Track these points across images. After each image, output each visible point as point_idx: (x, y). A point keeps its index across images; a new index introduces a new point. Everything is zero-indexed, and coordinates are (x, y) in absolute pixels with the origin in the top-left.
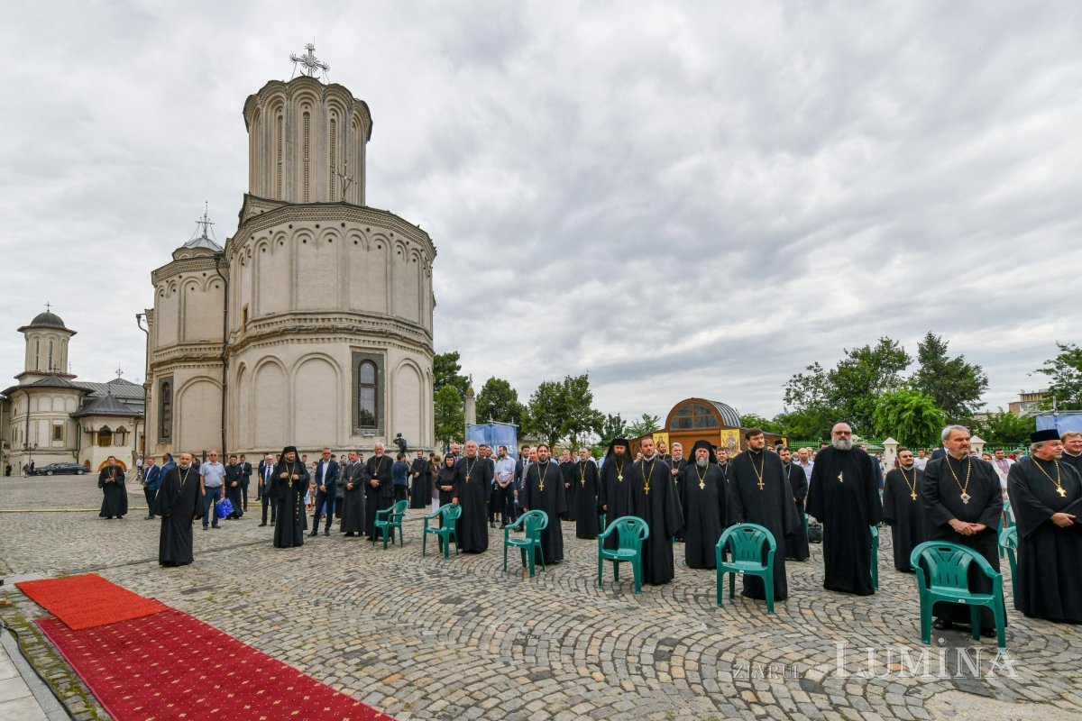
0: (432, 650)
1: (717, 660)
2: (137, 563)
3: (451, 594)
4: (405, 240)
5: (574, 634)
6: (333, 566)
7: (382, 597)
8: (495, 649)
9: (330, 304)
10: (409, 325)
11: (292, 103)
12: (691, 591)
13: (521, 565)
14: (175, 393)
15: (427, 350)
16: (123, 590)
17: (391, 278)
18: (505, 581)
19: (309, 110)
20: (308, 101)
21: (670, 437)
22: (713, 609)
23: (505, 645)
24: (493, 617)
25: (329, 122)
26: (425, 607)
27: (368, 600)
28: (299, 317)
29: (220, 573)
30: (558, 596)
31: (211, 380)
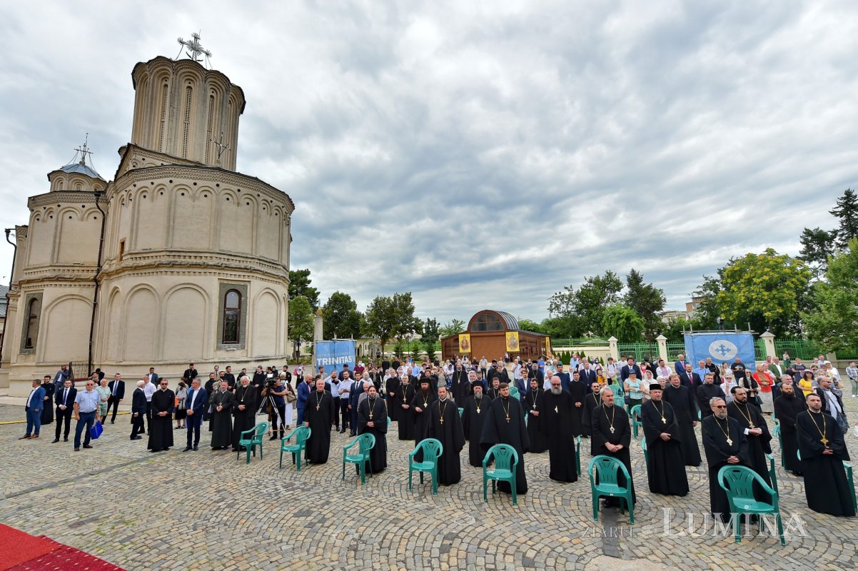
0: (290, 564)
1: (478, 548)
2: (16, 495)
3: (303, 506)
4: (269, 199)
5: (390, 536)
6: (205, 486)
7: (249, 515)
8: (335, 557)
9: (203, 245)
10: (270, 262)
11: (178, 77)
12: (469, 489)
13: (355, 473)
14: (43, 308)
15: (284, 281)
16: (10, 529)
17: (257, 227)
18: (343, 490)
19: (192, 85)
20: (192, 79)
21: (471, 337)
22: (481, 504)
23: (342, 552)
24: (334, 527)
25: (209, 98)
26: (283, 522)
27: (237, 519)
28: (173, 254)
29: (103, 501)
30: (381, 502)
31: (82, 298)
